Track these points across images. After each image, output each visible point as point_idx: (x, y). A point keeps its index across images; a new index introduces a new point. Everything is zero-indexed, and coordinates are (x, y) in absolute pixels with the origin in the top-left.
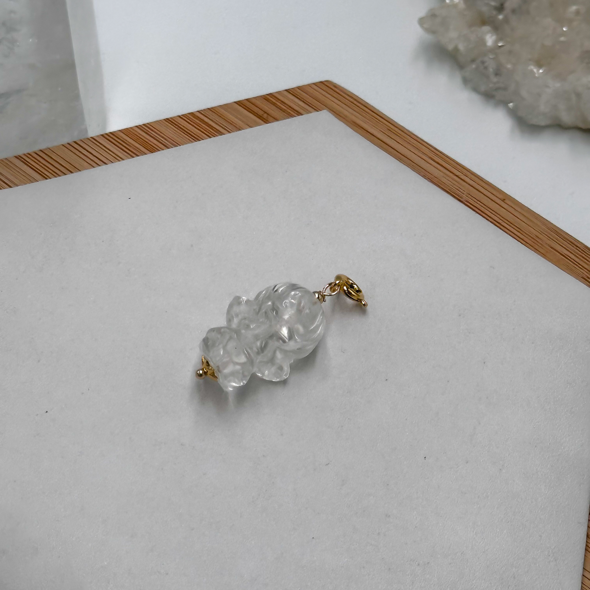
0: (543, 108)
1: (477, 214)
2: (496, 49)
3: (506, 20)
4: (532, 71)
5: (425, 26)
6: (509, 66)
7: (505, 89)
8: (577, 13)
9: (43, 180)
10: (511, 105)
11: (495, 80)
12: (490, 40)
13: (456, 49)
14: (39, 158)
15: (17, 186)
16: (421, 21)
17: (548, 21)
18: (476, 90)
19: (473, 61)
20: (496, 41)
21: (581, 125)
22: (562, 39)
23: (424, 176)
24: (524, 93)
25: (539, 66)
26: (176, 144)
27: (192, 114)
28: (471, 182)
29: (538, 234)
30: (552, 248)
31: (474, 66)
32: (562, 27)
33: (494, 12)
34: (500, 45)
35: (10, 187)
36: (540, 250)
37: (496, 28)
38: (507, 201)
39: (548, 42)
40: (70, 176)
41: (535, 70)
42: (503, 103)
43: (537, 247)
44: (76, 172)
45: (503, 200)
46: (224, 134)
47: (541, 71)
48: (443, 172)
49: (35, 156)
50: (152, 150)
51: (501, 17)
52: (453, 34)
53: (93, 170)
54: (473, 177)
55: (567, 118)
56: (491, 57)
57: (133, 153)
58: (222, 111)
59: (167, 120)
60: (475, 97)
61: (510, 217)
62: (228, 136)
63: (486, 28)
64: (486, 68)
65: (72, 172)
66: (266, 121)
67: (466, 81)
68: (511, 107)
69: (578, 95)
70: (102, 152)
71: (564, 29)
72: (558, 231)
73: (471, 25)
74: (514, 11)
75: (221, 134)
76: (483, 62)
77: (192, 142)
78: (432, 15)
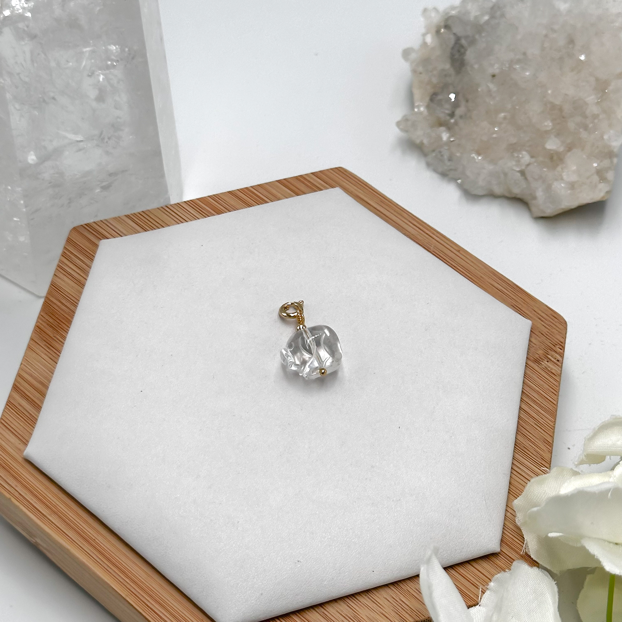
0: (481, 182)
1: (440, 261)
2: (449, 143)
3: (456, 123)
4: (474, 158)
5: (401, 127)
6: (458, 154)
7: (455, 170)
8: (505, 118)
9: (144, 232)
10: (459, 181)
11: (449, 163)
12: (445, 136)
13: (422, 143)
14: (142, 217)
15: (126, 235)
16: (398, 124)
17: (485, 124)
18: (435, 171)
19: (434, 151)
20: (449, 137)
21: (507, 195)
22: (495, 136)
23: (404, 234)
24: (468, 173)
25: (479, 154)
26: (235, 209)
27: (246, 188)
28: (438, 239)
29: (482, 275)
30: (491, 284)
31: (434, 154)
32: (495, 127)
33: (448, 118)
34: (452, 140)
35: (121, 236)
36: (484, 286)
37: (449, 128)
38: (461, 252)
39: (485, 138)
40: (162, 230)
41: (476, 157)
42: (455, 180)
43: (480, 283)
44: (167, 227)
45: (459, 251)
46: (268, 203)
47: (480, 158)
48: (417, 231)
49: (139, 216)
50: (219, 212)
51: (452, 121)
52: (419, 133)
53: (178, 225)
54: (438, 235)
55: (498, 190)
56: (446, 148)
57: (206, 215)
58: (268, 187)
59: (229, 192)
60: (435, 176)
61: (463, 263)
62: (271, 204)
63: (443, 129)
64: (442, 156)
65: (164, 227)
66: (298, 195)
67: (428, 165)
68: (459, 183)
69: (506, 174)
70: (184, 213)
71: (496, 129)
72: (495, 272)
73: (432, 126)
74: (461, 117)
75: (266, 202)
76: (440, 152)
77: (246, 208)
78: (405, 119)
